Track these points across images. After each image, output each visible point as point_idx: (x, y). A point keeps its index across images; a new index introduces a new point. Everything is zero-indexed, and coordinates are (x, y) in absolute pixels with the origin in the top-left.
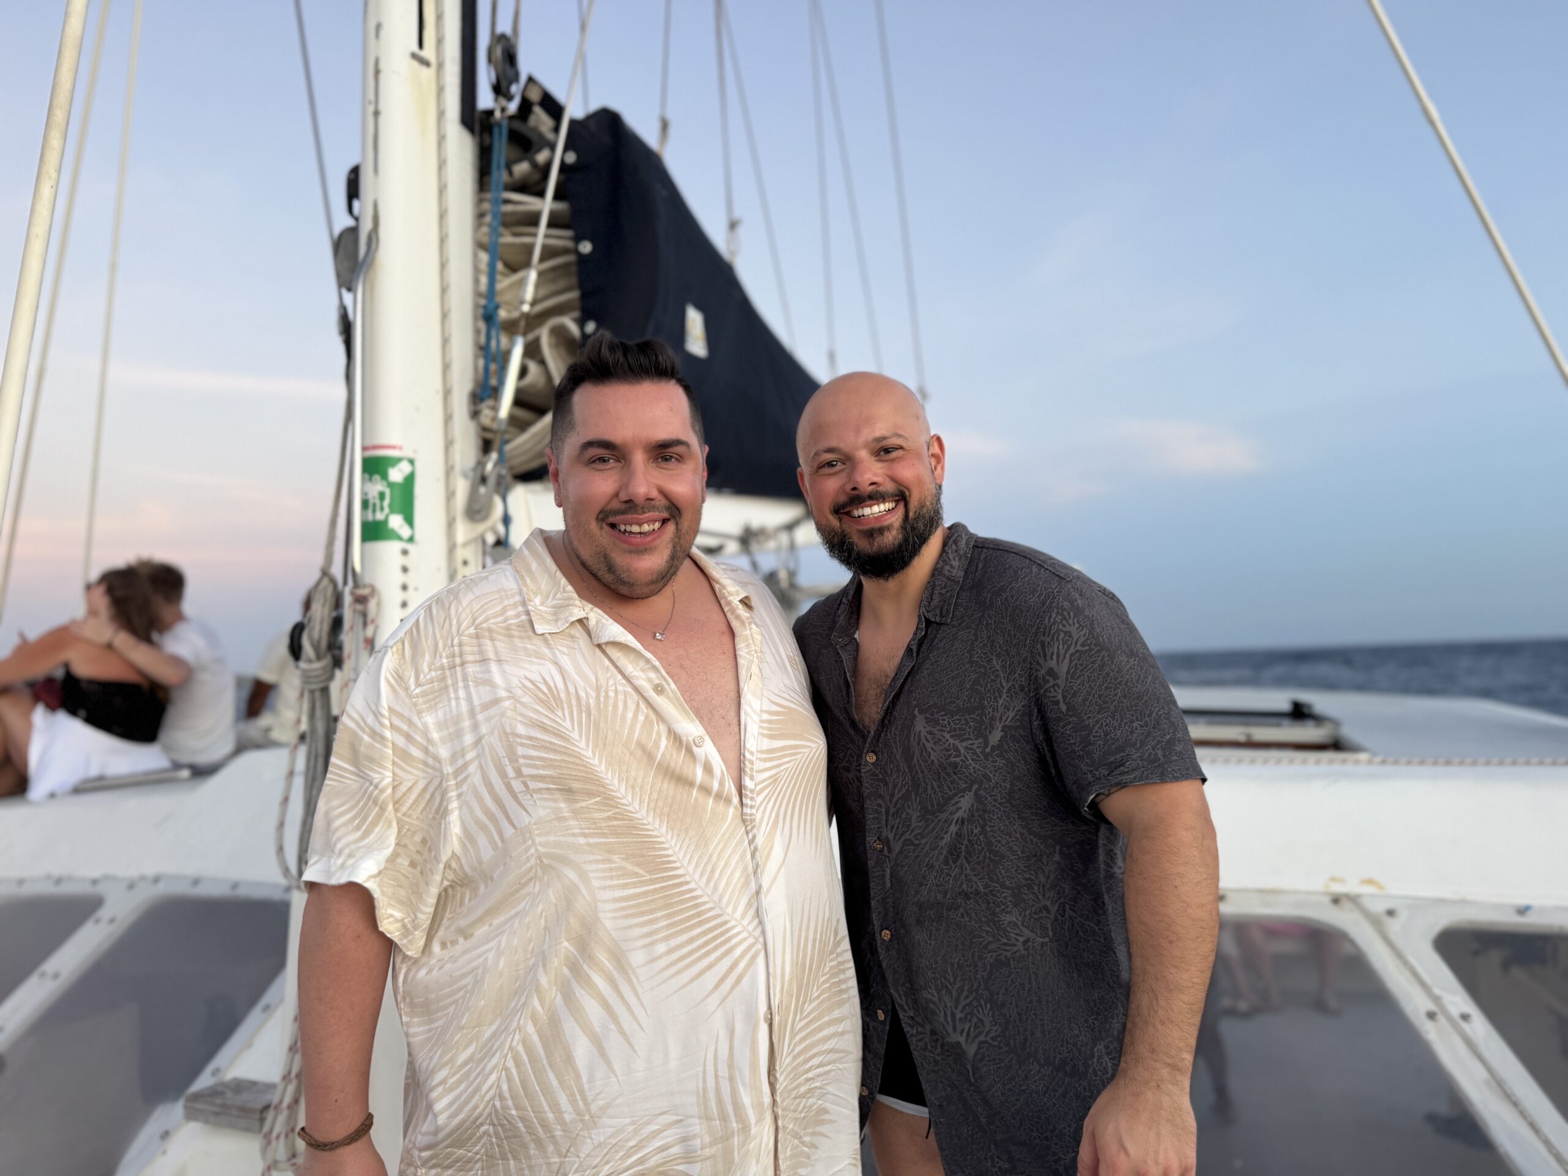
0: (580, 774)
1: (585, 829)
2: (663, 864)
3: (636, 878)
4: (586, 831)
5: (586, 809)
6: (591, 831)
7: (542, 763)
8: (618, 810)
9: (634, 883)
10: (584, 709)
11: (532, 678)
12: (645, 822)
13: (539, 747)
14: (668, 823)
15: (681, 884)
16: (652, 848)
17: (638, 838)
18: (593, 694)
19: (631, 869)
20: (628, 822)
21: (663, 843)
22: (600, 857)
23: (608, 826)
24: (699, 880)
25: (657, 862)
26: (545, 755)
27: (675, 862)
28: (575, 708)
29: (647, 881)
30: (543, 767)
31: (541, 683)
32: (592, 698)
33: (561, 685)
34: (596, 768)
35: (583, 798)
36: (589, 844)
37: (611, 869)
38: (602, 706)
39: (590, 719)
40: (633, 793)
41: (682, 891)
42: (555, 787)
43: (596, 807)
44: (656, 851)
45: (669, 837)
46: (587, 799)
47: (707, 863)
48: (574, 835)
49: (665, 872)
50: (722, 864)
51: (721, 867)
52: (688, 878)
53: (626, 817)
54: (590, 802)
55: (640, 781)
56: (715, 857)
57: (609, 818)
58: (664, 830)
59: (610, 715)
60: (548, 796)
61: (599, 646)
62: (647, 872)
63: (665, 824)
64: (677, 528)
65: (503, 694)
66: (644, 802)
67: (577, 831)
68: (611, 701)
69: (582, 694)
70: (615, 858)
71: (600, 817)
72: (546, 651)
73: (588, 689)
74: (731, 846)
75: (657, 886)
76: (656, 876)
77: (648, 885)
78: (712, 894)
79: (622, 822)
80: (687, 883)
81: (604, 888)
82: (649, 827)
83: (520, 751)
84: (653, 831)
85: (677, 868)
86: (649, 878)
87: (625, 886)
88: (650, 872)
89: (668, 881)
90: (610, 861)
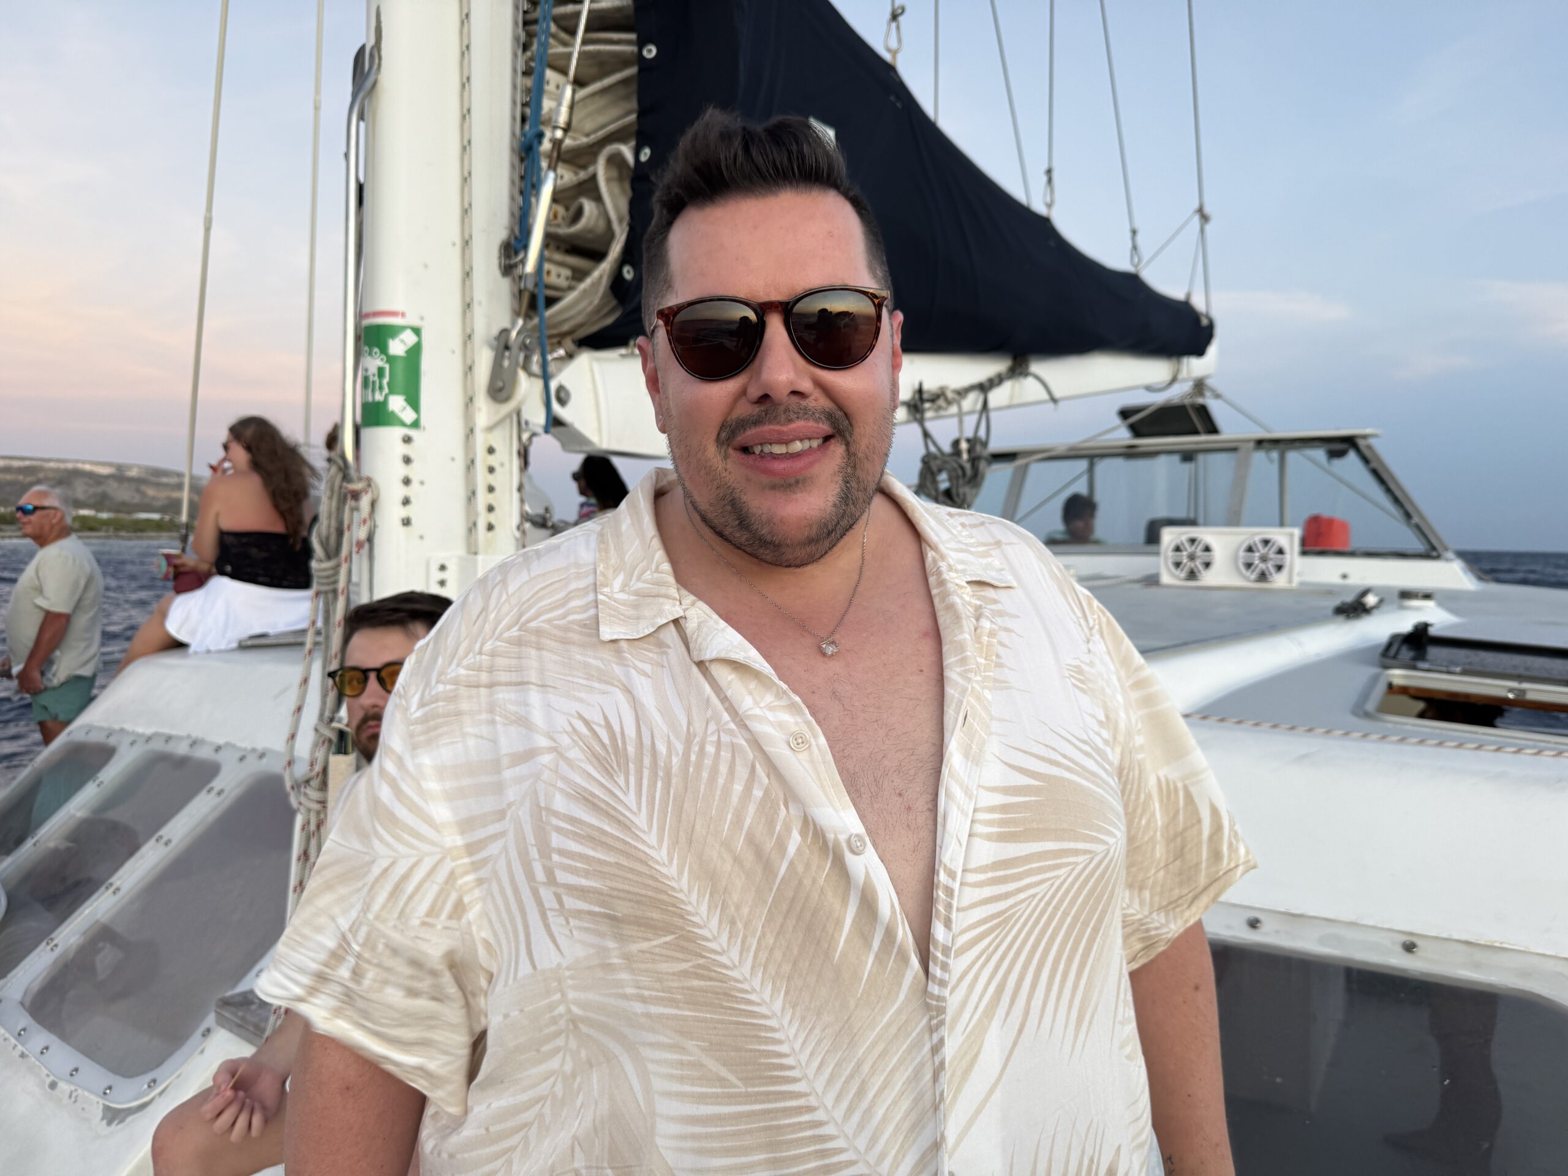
0: (643, 892)
1: (645, 988)
2: (770, 1070)
3: (722, 1087)
4: (646, 993)
5: (648, 955)
6: (654, 993)
7: (584, 866)
8: (701, 961)
9: (716, 1096)
10: (661, 774)
11: (587, 716)
12: (746, 986)
13: (583, 837)
14: (787, 993)
15: (799, 1110)
16: (753, 1037)
17: (731, 1015)
18: (680, 747)
19: (714, 1069)
20: (716, 984)
21: (772, 1029)
22: (666, 1040)
23: (683, 988)
24: (833, 1107)
25: (760, 1064)
26: (592, 853)
27: (791, 1068)
28: (646, 773)
29: (740, 1095)
30: (587, 874)
31: (599, 725)
32: (677, 754)
33: (631, 732)
34: (673, 884)
35: (645, 935)
36: (648, 1015)
37: (682, 1064)
38: (691, 770)
39: (669, 793)
40: (730, 933)
41: (800, 1123)
42: (602, 910)
43: (664, 952)
44: (760, 1043)
45: (785, 1022)
46: (650, 936)
47: (851, 1077)
48: (625, 997)
49: (774, 1084)
50: (879, 1084)
51: (876, 1088)
52: (813, 1101)
53: (714, 974)
54: (655, 943)
55: (745, 911)
56: (866, 1068)
57: (685, 974)
58: (778, 1005)
59: (703, 787)
60: (592, 926)
61: (700, 664)
62: (740, 1079)
63: (782, 993)
64: (848, 450)
65: (543, 742)
66: (748, 950)
67: (630, 991)
68: (708, 762)
69: (662, 748)
70: (691, 1045)
71: (671, 971)
72: (617, 669)
73: (672, 738)
74: (898, 1050)
75: (757, 1107)
76: (756, 1089)
77: (740, 1104)
78: (855, 1136)
79: (709, 983)
80: (810, 1109)
81: (668, 1094)
82: (753, 997)
83: (556, 840)
84: (758, 1004)
85: (794, 1080)
86: (743, 1090)
87: (701, 1099)
88: (746, 1081)
89: (776, 1100)
90: (682, 1050)
